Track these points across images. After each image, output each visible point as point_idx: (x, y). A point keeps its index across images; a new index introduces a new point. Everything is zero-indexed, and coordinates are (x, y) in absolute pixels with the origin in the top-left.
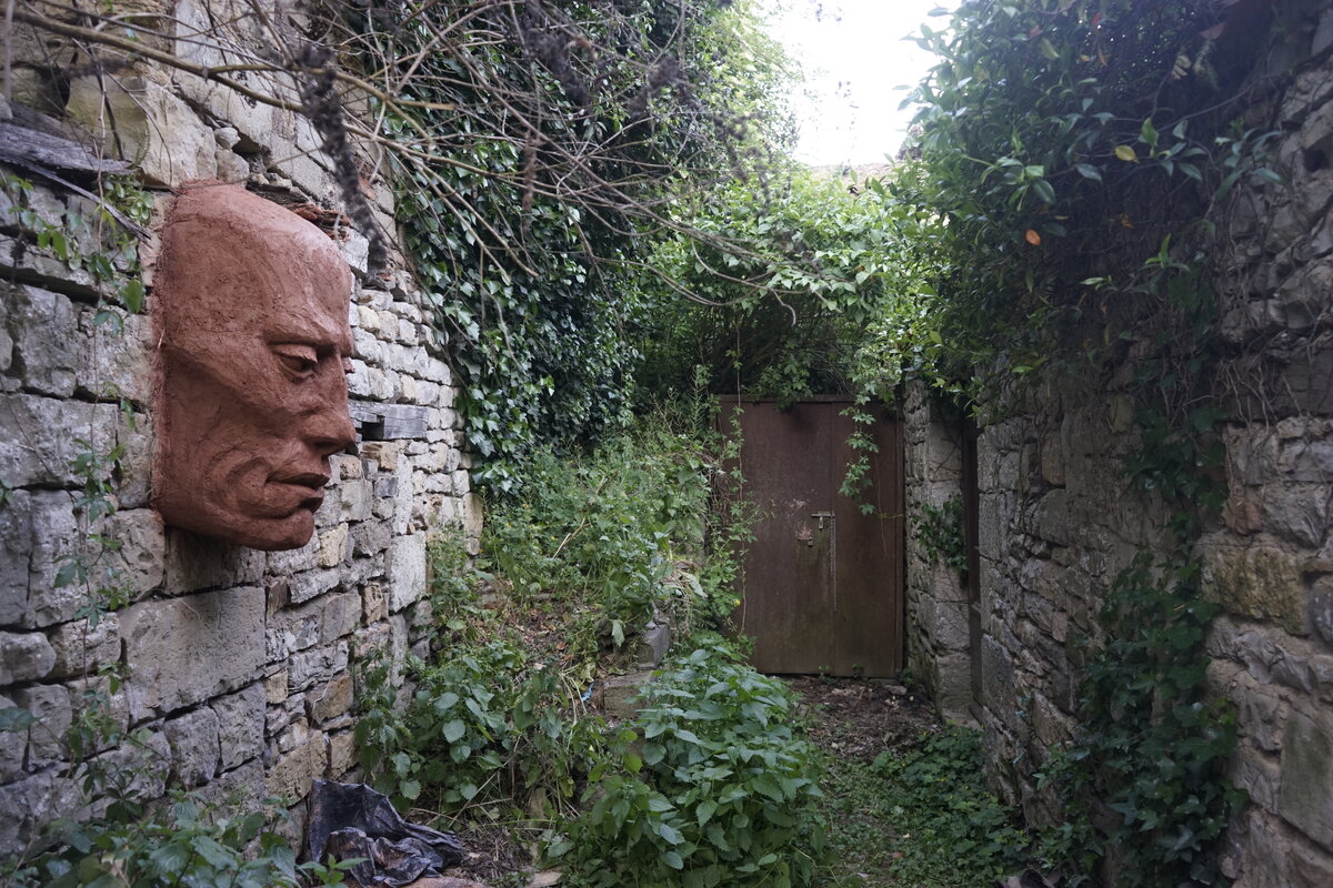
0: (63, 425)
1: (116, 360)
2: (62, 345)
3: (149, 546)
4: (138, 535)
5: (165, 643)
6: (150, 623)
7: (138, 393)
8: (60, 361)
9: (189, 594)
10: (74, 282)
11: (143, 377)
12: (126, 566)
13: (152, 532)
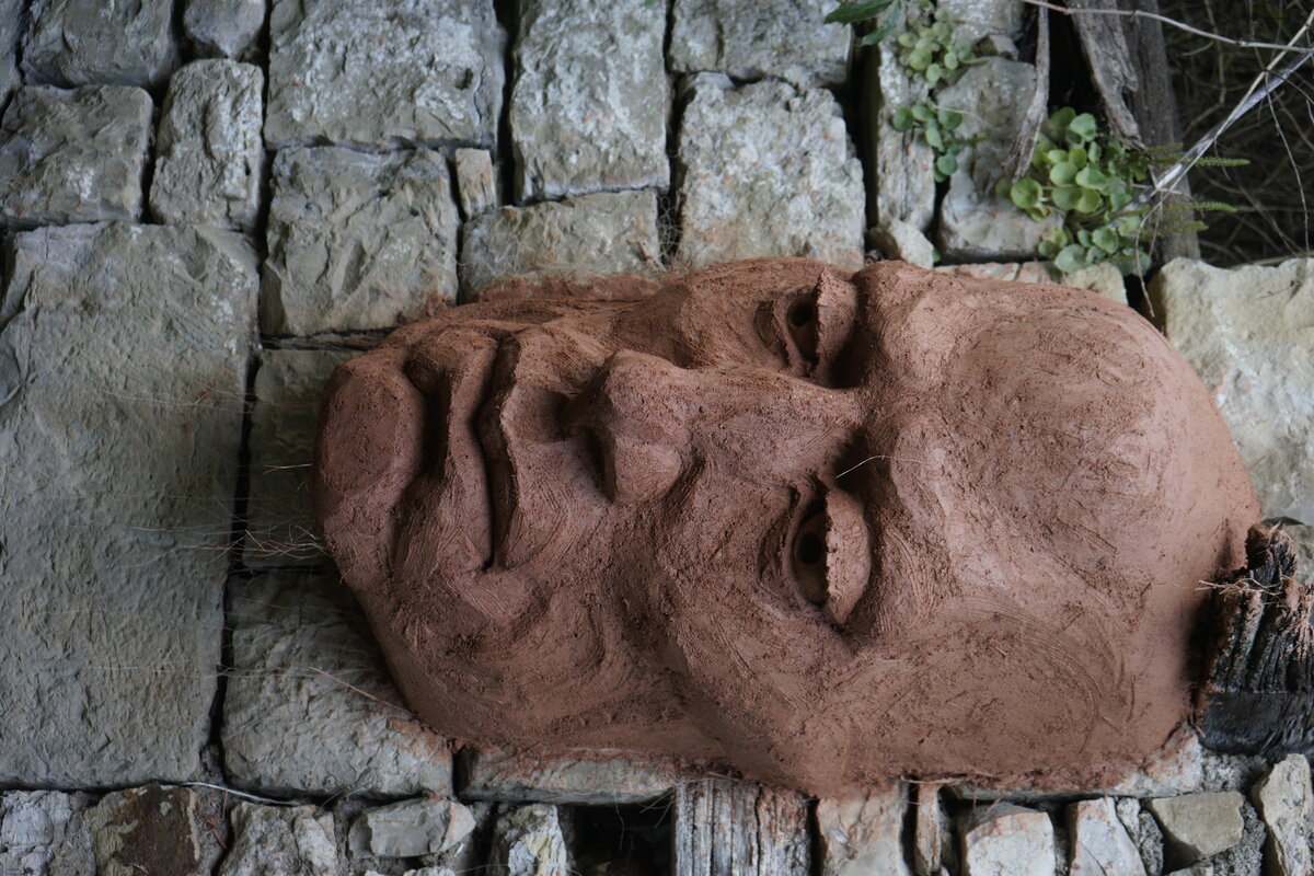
0: (619, 35)
1: (757, 179)
2: (761, 37)
3: (374, 277)
4: (404, 247)
5: (157, 325)
6: (210, 283)
7: (697, 234)
8: (733, 29)
9: (247, 423)
10: (879, 62)
11: (734, 242)
12: (343, 211)
13: (405, 291)
